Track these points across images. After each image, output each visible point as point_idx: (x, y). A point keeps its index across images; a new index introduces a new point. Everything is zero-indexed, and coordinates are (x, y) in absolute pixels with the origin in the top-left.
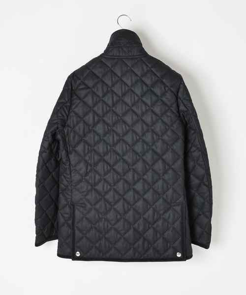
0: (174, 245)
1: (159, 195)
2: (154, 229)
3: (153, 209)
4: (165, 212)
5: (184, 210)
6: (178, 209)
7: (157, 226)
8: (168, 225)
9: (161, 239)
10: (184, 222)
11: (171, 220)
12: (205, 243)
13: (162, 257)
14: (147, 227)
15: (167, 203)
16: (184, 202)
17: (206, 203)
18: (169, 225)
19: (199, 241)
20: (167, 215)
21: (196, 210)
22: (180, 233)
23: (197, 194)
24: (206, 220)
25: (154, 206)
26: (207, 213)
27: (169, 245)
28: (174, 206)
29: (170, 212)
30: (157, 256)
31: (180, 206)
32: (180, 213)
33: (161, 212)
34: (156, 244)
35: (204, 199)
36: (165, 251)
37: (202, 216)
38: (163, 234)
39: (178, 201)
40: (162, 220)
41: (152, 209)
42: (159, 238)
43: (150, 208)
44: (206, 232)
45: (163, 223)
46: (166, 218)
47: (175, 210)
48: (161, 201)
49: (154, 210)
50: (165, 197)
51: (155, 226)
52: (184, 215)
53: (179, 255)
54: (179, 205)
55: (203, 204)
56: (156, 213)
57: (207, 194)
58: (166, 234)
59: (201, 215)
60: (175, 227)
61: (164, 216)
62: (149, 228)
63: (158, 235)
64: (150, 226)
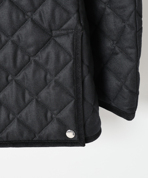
0: (60, 116)
1: (24, 14)
2: (18, 84)
3: (13, 42)
4: (37, 51)
5: (80, 45)
6: (66, 42)
7: (23, 78)
8: (45, 77)
9: (34, 103)
10: (80, 70)
11: (51, 66)
12: (125, 109)
13: (37, 138)
14: (4, 80)
15: (43, 30)
16: (80, 28)
17: (128, 29)
18: (48, 77)
19: (113, 105)
20: (43, 55)
21: (108, 44)
22: (71, 91)
23: (108, 10)
24: (128, 65)
25: (15, 38)
26: (130, 51)
27: (49, 115)
28: (58, 36)
29: (50, 49)
30: (26, 135)
31: (71, 36)
32: (70, 50)
33: (31, 49)
34: (23, 113)
35: (123, 21)
36: (42, 128)
37: (120, 55)
38: (37, 94)
39: (65, 26)
40: (32, 65)
41: (10, 43)
42: (30, 101)
43: (7, 41)
44: (127, 88)
45: (34, 72)
46: (42, 61)
47: (59, 45)
48: (29, 26)
49: (16, 46)
50: (36, 17)
51: (19, 77)
52: (79, 56)
53: (70, 135)
54: (67, 34)
55: (122, 31)
56: (19, 52)
57: (131, 9)
58: (43, 94)
59: (117, 54)
60: (61, 80)
61: (37, 58)
62: (8, 82)
63: (27, 96)
64: (10, 78)
